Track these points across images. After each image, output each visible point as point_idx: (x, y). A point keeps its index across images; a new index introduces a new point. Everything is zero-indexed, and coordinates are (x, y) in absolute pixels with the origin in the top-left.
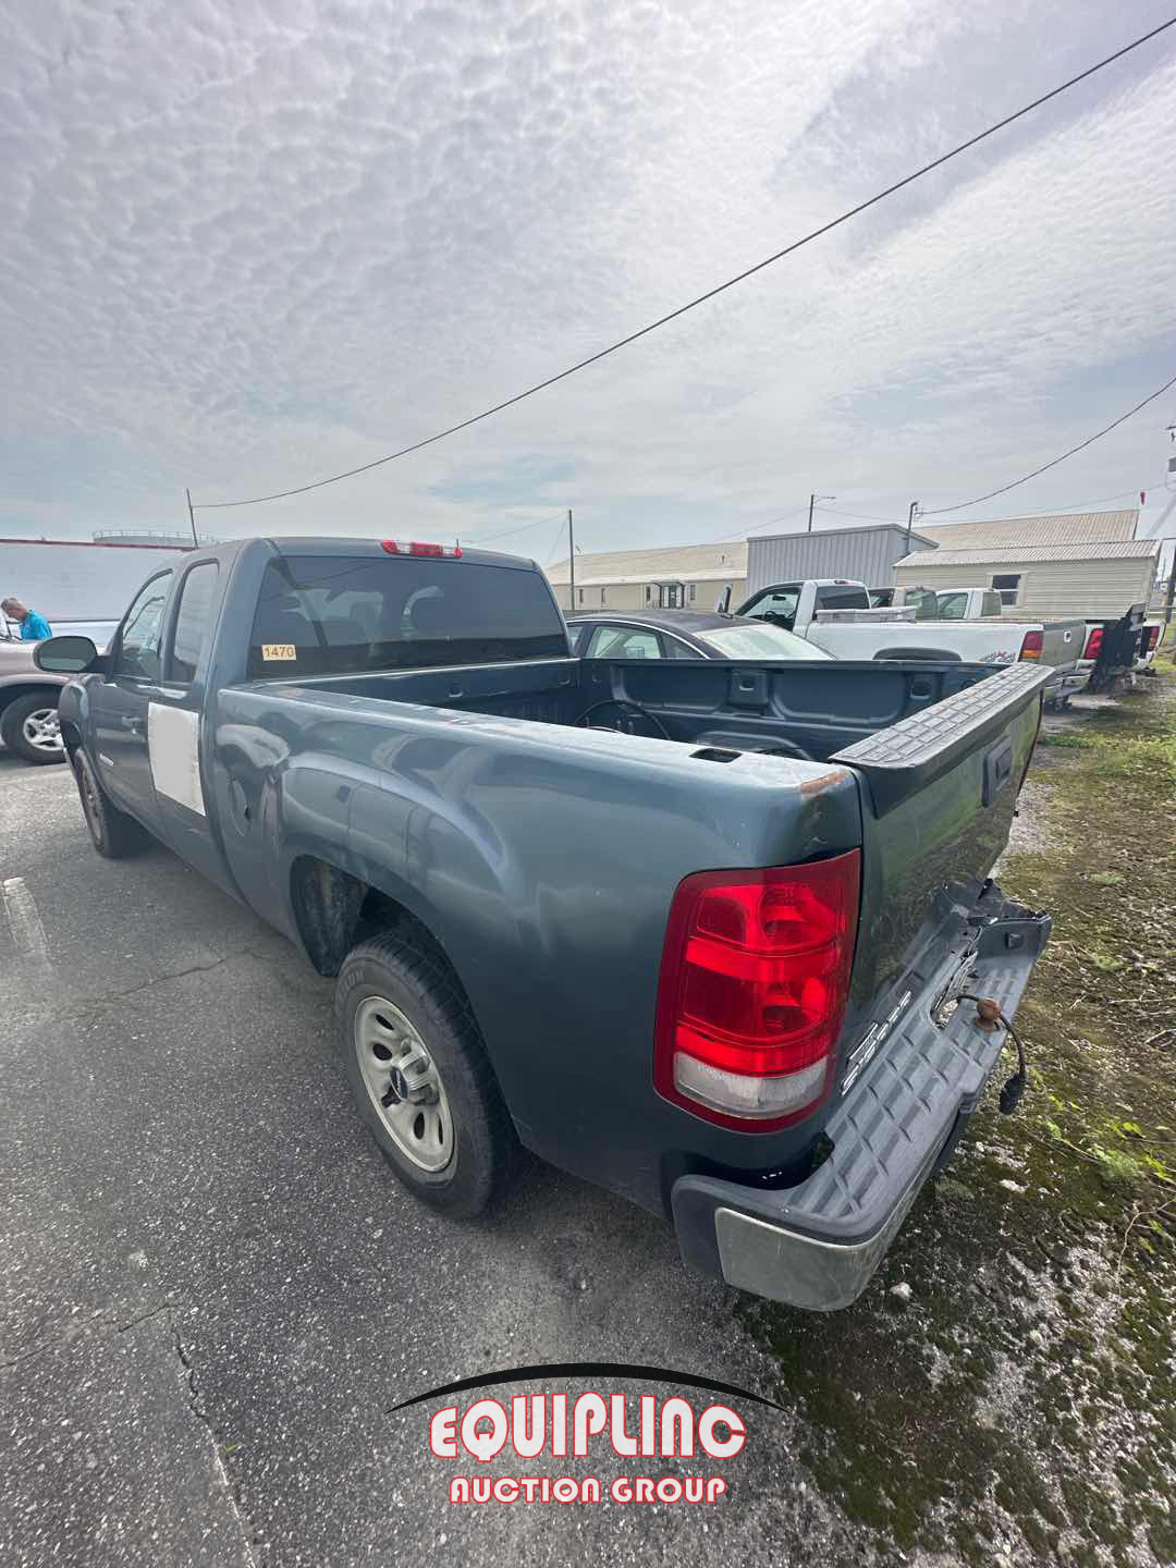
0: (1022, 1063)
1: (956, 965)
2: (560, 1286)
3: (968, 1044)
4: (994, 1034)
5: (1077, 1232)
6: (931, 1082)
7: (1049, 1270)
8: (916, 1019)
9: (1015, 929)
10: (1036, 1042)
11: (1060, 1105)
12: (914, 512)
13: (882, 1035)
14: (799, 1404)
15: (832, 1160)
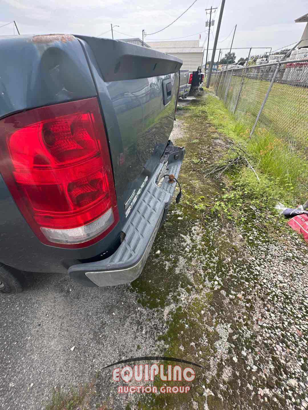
0: (180, 190)
1: (162, 166)
2: (63, 294)
3: (167, 188)
4: (173, 183)
5: (193, 224)
6: (156, 203)
7: (188, 234)
8: (151, 184)
9: (177, 153)
10: (183, 184)
11: (189, 197)
12: (144, 34)
13: (139, 192)
14: (136, 290)
15: (125, 240)
